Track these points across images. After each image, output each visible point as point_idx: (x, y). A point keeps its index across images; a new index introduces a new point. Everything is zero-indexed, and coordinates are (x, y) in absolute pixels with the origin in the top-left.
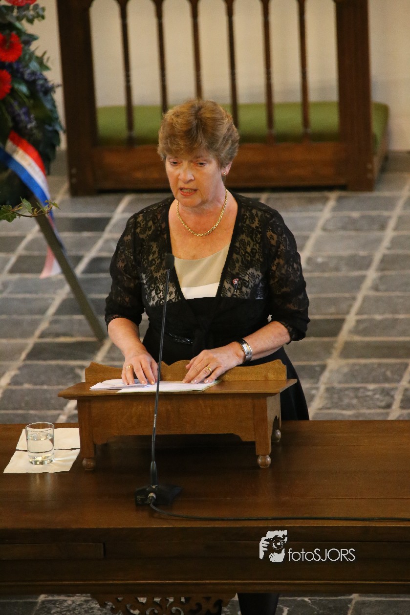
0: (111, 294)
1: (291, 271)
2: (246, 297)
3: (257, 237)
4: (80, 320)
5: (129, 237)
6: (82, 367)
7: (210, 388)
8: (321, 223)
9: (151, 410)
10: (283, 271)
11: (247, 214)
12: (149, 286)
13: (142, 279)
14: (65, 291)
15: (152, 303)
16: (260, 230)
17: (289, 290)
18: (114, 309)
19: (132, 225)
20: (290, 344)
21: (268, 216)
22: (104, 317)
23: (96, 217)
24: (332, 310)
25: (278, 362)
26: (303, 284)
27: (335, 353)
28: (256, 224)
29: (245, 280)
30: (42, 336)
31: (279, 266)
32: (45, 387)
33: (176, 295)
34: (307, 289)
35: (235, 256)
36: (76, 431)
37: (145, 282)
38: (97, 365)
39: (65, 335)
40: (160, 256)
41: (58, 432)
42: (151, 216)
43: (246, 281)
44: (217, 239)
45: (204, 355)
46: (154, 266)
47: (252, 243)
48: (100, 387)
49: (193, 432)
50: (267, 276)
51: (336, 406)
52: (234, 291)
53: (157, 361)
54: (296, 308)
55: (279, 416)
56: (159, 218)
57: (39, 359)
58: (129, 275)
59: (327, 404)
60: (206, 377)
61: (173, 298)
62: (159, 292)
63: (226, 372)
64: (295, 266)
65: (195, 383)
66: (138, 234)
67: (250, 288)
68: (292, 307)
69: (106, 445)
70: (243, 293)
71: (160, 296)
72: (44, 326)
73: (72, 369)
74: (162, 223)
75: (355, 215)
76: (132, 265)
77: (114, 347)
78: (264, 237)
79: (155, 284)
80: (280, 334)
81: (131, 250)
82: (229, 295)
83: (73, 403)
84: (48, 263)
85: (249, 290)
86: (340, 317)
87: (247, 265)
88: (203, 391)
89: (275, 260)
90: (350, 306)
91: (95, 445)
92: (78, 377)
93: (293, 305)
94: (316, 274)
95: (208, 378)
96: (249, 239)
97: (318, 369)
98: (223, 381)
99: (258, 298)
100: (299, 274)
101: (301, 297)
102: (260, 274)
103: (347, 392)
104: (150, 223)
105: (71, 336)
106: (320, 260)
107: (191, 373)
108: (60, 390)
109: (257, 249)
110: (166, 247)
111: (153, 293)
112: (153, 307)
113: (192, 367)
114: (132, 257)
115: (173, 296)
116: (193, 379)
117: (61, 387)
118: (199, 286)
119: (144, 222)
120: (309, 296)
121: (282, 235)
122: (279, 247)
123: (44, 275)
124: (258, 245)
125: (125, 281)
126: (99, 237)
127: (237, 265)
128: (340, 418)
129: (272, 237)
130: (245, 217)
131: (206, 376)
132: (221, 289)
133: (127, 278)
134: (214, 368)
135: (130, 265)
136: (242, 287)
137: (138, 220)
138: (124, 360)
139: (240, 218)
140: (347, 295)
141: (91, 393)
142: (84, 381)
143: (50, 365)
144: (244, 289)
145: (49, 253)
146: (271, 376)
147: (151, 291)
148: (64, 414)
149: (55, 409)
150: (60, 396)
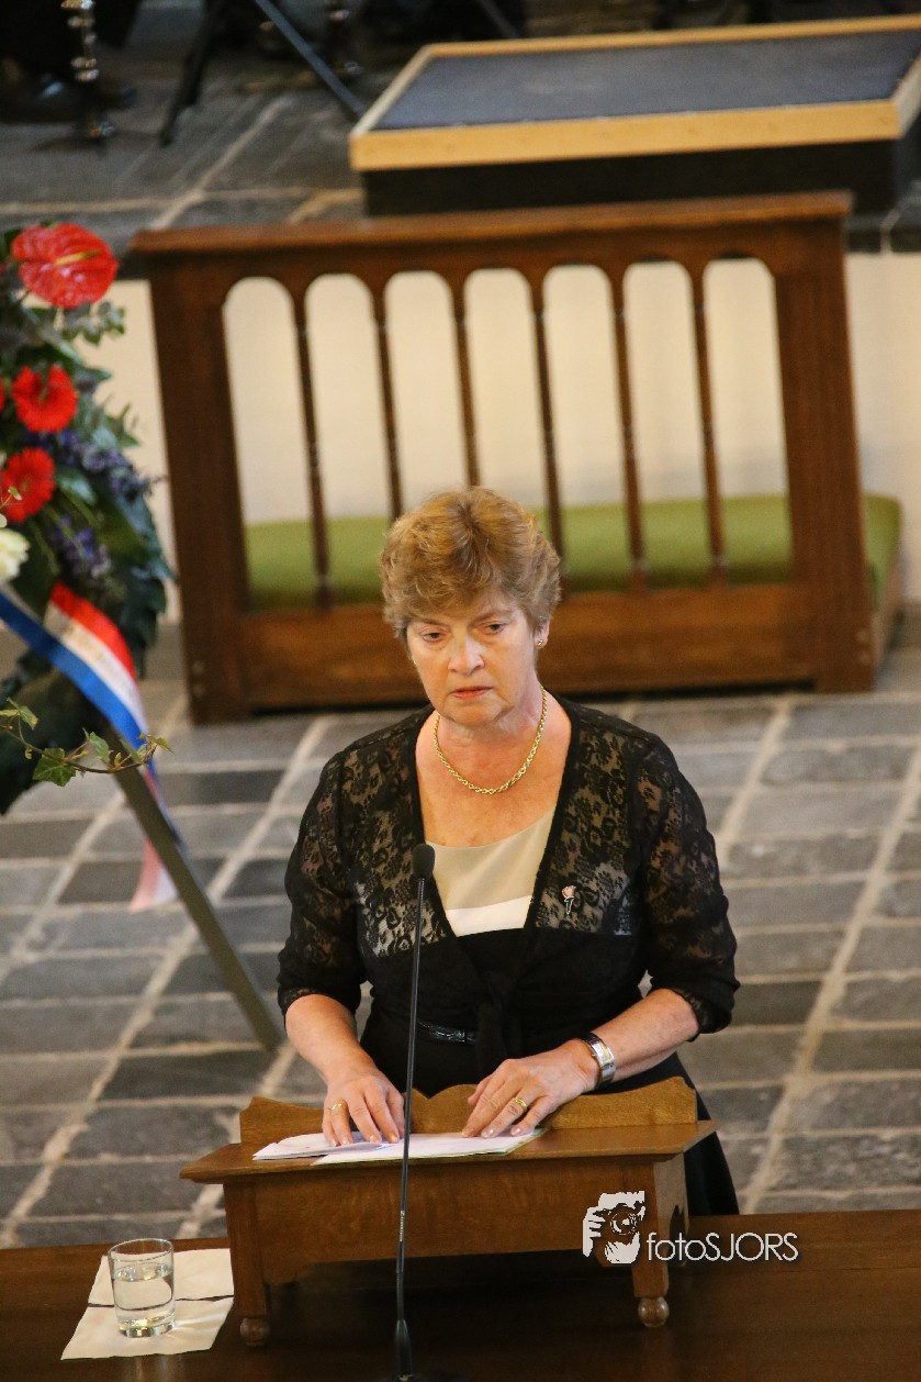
0: (290, 943)
1: (693, 869)
2: (593, 929)
3: (615, 794)
4: (221, 1005)
5: (329, 802)
6: (230, 1111)
7: (524, 1146)
8: (757, 767)
9: (392, 1201)
10: (677, 870)
11: (593, 743)
12: (374, 910)
13: (358, 896)
14: (186, 940)
15: (380, 948)
16: (622, 778)
17: (692, 914)
18: (297, 976)
19: (334, 776)
20: (696, 1041)
21: (640, 746)
22: (275, 995)
23: (252, 770)
24: (792, 961)
25: (676, 1082)
26: (722, 904)
27: (803, 1060)
28: (612, 764)
29: (589, 889)
30: (138, 1042)
31: (666, 859)
32: (148, 1159)
33: (433, 926)
34: (731, 915)
35: (566, 837)
36: (224, 1255)
37: (363, 901)
38: (266, 1103)
39: (189, 1038)
40: (397, 844)
41: (184, 1260)
42: (376, 754)
43: (592, 891)
44: (526, 800)
45: (508, 1070)
46: (384, 865)
47: (604, 807)
48: (275, 1152)
49: (489, 1250)
50: (641, 881)
51: (809, 1180)
52: (565, 914)
53: (401, 1088)
54: (707, 955)
55: (684, 1205)
56: (394, 757)
57: (131, 1095)
58: (330, 888)
59: (788, 1176)
60: (516, 1122)
61: (429, 935)
62: (395, 922)
63: (561, 1108)
64: (704, 859)
65: (491, 1136)
66: (348, 796)
67: (600, 907)
68: (698, 952)
69: (291, 1286)
70: (585, 918)
71: (399, 932)
72: (141, 1020)
73: (206, 1116)
74: (402, 767)
75: (835, 746)
76: (336, 865)
77: (300, 1063)
78: (631, 793)
79: (387, 904)
80: (674, 1016)
81: (332, 832)
82: (554, 922)
83: (213, 1194)
84: (146, 876)
85: (599, 913)
86: (810, 977)
87: (594, 856)
88: (510, 1154)
89: (658, 844)
90: (833, 952)
91: (267, 1286)
92: (222, 1132)
93: (701, 948)
94: (752, 883)
95: (521, 1124)
96: (599, 799)
97: (764, 1097)
98: (553, 1130)
99: (620, 933)
100: (712, 876)
101: (717, 930)
102: (624, 876)
103: (832, 1149)
104: (375, 770)
105: (203, 1039)
106: (759, 850)
107: (479, 1114)
108: (185, 1163)
109: (616, 820)
110: (412, 823)
111: (383, 925)
112: (383, 958)
113: (481, 1098)
114: (335, 849)
115: (427, 929)
116: (485, 1126)
117: (184, 1157)
118: (486, 905)
119: (362, 768)
120: (738, 933)
121: (671, 788)
122: (666, 816)
123: (139, 903)
124: (617, 812)
125: (320, 904)
126: (260, 815)
127: (572, 856)
128: (819, 1208)
129: (649, 793)
130: (589, 749)
131: (513, 1118)
132: (535, 909)
133: (326, 896)
134: (532, 1099)
135: (331, 865)
136: (582, 905)
137: (346, 764)
138: (326, 1092)
139: (576, 752)
140: (823, 927)
141: (255, 1168)
142: (236, 1139)
143: (157, 1109)
144: (588, 910)
145: (148, 855)
146: (662, 1115)
147: (378, 921)
148: (192, 1220)
149: (173, 1208)
150: (184, 1176)
